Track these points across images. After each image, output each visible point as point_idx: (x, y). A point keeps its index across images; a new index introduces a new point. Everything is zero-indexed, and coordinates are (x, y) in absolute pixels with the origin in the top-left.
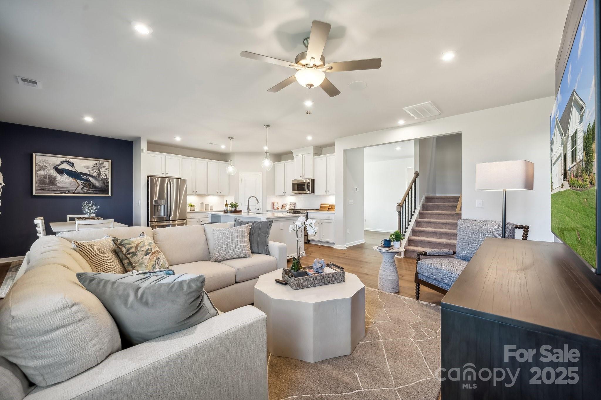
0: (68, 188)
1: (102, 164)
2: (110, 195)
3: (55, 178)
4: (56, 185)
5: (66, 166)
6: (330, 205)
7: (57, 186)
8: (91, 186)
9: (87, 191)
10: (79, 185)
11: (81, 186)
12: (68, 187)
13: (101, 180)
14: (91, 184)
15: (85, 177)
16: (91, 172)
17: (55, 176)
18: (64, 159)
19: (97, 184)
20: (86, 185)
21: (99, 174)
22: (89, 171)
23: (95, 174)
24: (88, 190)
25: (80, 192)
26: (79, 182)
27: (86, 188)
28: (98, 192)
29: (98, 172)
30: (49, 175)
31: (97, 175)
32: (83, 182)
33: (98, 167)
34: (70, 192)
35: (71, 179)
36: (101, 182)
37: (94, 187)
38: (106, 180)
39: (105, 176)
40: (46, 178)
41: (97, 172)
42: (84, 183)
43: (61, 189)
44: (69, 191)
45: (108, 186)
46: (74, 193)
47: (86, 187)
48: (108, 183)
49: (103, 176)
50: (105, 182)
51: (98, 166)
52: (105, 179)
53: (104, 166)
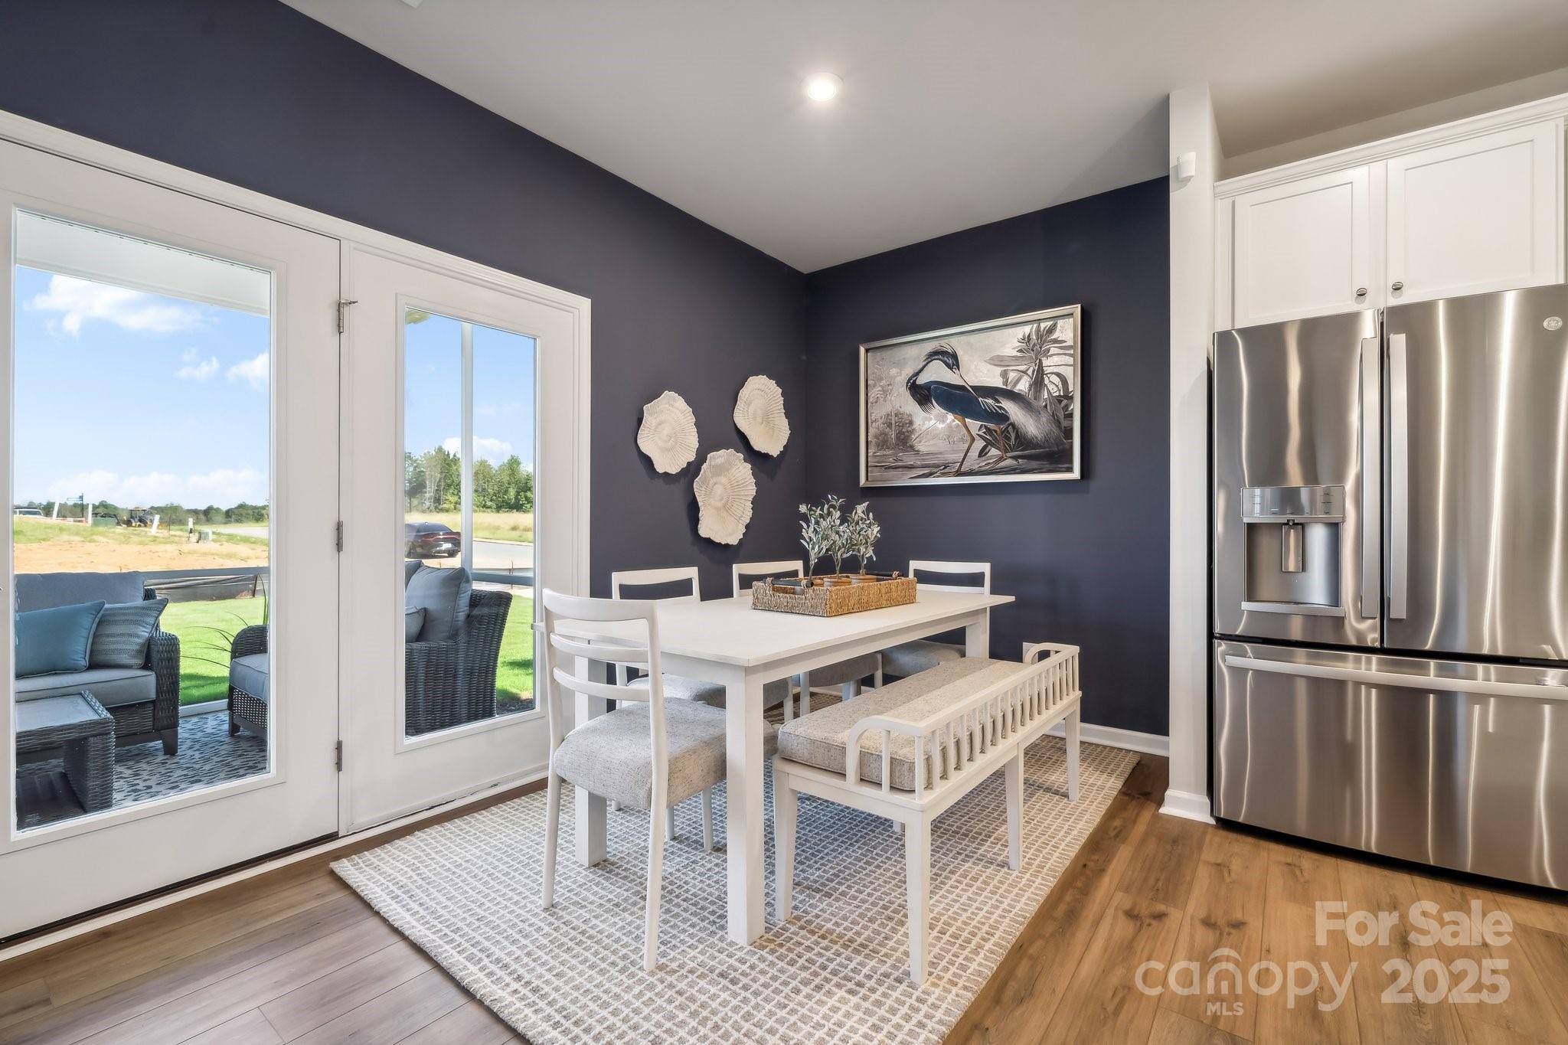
0: (941, 453)
1: (1051, 330)
2: (1076, 474)
3: (911, 423)
4: (912, 447)
7: (914, 450)
8: (1009, 439)
9: (996, 462)
10: (973, 440)
11: (979, 444)
12: (942, 450)
13: (1046, 406)
14: (1010, 429)
15: (990, 401)
16: (1012, 375)
17: (910, 415)
19: (1031, 426)
20: (995, 439)
21: (1038, 383)
22: (1004, 375)
23: (1023, 386)
24: (1001, 459)
25: (975, 467)
26: (974, 425)
27: (994, 452)
28: (1034, 464)
29: (1034, 371)
30: (896, 415)
31: (1031, 385)
32: (986, 427)
33: (1036, 347)
34: (947, 470)
35: (950, 417)
36: (1045, 418)
37: (1023, 441)
38: (1065, 402)
39: (1060, 386)
40: (890, 425)
41: (1030, 372)
42: (988, 429)
43: (924, 460)
44: (946, 467)
45: (1069, 433)
46: (959, 473)
47: (993, 445)
48: (1070, 416)
49: (1053, 386)
50: (1061, 416)
51: (1034, 345)
52: (1060, 402)
53: (1056, 341)
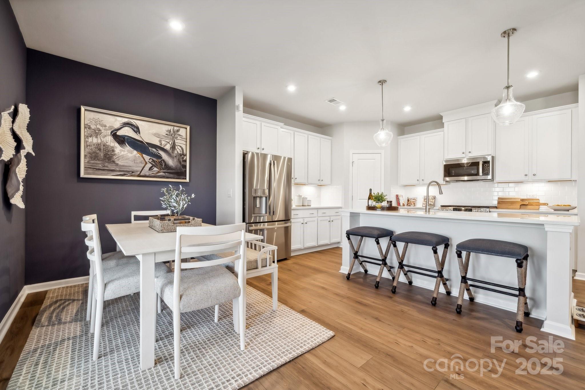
0: (130, 166)
1: (178, 131)
2: (188, 180)
3: (113, 151)
4: (114, 162)
5: (127, 132)
6: (522, 200)
7: (115, 163)
8: (162, 165)
9: (157, 173)
10: (146, 163)
11: (149, 165)
12: (130, 165)
13: (176, 156)
14: (162, 162)
15: (154, 150)
16: (163, 143)
17: (113, 147)
18: (126, 120)
19: (171, 162)
20: (156, 164)
21: (173, 147)
22: (160, 141)
23: (168, 147)
24: (159, 172)
25: (147, 174)
26: (147, 158)
27: (155, 169)
28: (172, 175)
29: (172, 143)
30: (104, 145)
31: (171, 148)
32: (152, 159)
33: (173, 135)
34: (133, 174)
35: (135, 152)
36: (175, 160)
37: (167, 167)
38: (182, 156)
39: (181, 150)
40: (100, 150)
41: (170, 143)
42: (153, 161)
43: (120, 168)
44: (132, 173)
45: (185, 167)
46: (139, 176)
47: (155, 167)
48: (186, 161)
49: (178, 150)
50: (181, 160)
51: (172, 134)
52: (181, 156)
53: (179, 135)
